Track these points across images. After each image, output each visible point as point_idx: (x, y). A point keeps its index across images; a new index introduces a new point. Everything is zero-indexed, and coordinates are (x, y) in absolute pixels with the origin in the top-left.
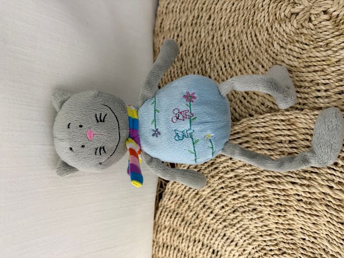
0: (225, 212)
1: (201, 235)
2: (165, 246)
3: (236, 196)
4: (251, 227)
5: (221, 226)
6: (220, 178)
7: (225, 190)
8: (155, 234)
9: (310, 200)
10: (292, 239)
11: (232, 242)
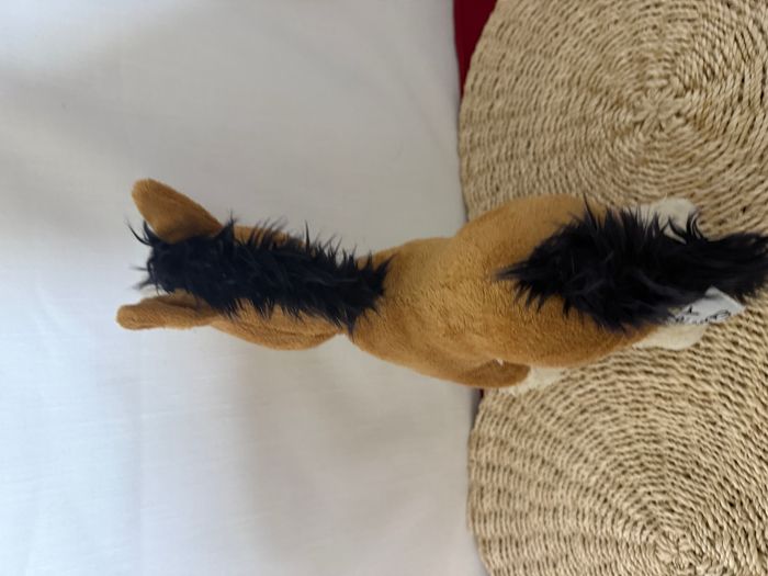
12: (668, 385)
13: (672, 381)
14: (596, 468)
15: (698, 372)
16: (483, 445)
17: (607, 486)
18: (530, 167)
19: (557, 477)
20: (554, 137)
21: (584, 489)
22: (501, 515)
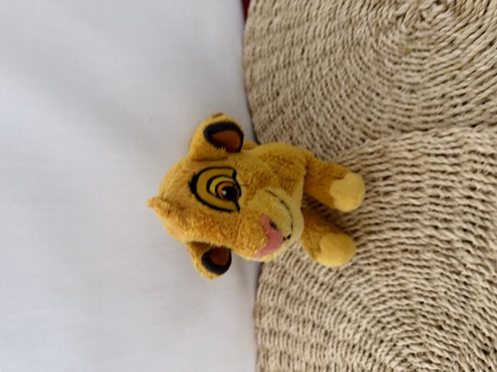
12: (414, 239)
13: (418, 234)
14: (359, 327)
15: (441, 221)
16: (265, 314)
17: (370, 342)
18: (305, 70)
19: (326, 338)
20: (324, 41)
21: (350, 347)
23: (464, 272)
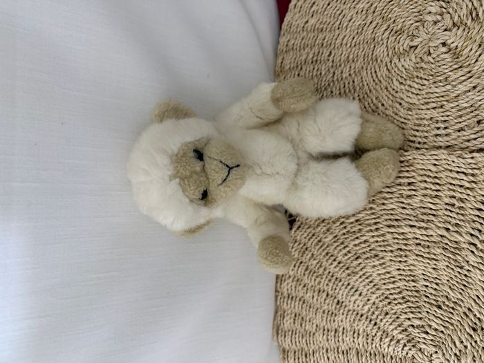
0: (348, 259)
1: (325, 284)
2: (290, 297)
3: (357, 242)
4: (374, 275)
5: (344, 275)
6: (341, 224)
7: (346, 236)
8: (279, 284)
9: (428, 243)
10: (414, 286)
11: (356, 291)
12: (427, 236)
13: (431, 233)
14: (368, 300)
15: (452, 225)
16: (285, 281)
17: (377, 313)
19: (338, 307)
21: (359, 315)
22: (296, 334)
23: (467, 267)
